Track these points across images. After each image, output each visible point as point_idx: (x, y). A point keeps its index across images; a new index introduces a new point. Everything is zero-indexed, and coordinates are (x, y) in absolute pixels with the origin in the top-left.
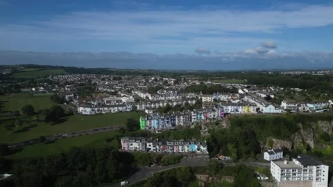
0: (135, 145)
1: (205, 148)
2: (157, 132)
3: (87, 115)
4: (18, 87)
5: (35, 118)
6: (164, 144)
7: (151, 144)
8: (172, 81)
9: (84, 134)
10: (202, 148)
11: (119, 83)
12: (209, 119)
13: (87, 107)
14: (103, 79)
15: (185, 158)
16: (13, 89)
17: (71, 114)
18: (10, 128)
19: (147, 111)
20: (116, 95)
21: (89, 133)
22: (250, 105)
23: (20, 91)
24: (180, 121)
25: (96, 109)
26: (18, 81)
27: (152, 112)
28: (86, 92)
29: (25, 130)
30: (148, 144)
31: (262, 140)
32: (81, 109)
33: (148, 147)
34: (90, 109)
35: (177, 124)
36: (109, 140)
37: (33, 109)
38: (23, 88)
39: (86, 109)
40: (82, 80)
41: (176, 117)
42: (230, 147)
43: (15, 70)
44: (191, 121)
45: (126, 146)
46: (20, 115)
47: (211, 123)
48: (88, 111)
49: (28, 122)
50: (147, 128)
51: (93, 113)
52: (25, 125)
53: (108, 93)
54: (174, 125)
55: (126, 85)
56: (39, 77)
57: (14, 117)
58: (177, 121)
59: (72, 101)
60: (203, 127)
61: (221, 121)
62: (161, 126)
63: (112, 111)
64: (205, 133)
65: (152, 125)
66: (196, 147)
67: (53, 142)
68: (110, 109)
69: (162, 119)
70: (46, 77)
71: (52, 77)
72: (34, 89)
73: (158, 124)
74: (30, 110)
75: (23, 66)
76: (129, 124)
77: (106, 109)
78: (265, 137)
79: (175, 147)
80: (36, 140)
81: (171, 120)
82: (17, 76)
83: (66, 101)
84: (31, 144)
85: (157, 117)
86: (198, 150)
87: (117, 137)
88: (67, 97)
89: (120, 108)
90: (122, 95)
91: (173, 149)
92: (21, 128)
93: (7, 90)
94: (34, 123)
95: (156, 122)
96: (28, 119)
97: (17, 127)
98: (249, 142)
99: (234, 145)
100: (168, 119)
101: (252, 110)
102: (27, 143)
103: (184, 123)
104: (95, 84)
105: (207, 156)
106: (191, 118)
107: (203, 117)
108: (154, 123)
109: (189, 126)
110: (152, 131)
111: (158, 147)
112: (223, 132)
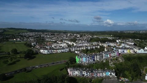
0: (77, 73)
1: (114, 74)
2: (86, 65)
3: (45, 54)
4: (7, 39)
5: (18, 56)
6: (92, 72)
7: (85, 72)
8: (79, 36)
9: (47, 66)
10: (112, 74)
11: (54, 36)
12: (112, 57)
13: (45, 50)
14: (46, 35)
15: (104, 80)
16: (5, 39)
17: (37, 53)
18: (5, 62)
19: (76, 52)
20: (56, 43)
21: (49, 65)
22: (131, 49)
23: (8, 41)
24: (97, 58)
25: (50, 51)
26: (6, 36)
27: (79, 52)
28: (41, 41)
29: (14, 63)
30: (83, 72)
31: (142, 68)
32: (42, 51)
33: (83, 73)
34: (47, 51)
35: (95, 60)
36: (61, 70)
37: (17, 51)
38: (9, 39)
39: (45, 51)
40: (36, 35)
41: (95, 56)
42: (127, 73)
43: (5, 30)
44: (103, 58)
45: (71, 73)
46: (10, 54)
47: (114, 59)
48: (46, 52)
49: (15, 58)
50: (81, 62)
51: (49, 53)
52: (14, 60)
53: (52, 42)
54: (94, 60)
55: (58, 37)
56: (16, 34)
57: (7, 55)
58: (95, 58)
59: (35, 46)
60: (110, 61)
61: (118, 58)
62: (87, 61)
63: (58, 52)
64: (112, 65)
65: (83, 60)
66: (110, 73)
67: (31, 71)
68: (57, 51)
69: (88, 57)
70: (19, 33)
71: (22, 34)
72: (15, 40)
73: (86, 60)
74: (15, 52)
75: (8, 28)
76: (71, 60)
77: (55, 51)
78: (143, 67)
79: (98, 74)
80: (21, 70)
81: (93, 57)
82: (6, 33)
83: (32, 46)
84: (18, 73)
85: (85, 56)
86: (111, 75)
87: (65, 67)
88: (32, 44)
89: (62, 50)
90: (60, 43)
91: (97, 75)
92: (12, 62)
93: (2, 40)
94: (18, 59)
95: (85, 59)
96: (14, 56)
97: (10, 62)
98: (136, 70)
99: (129, 72)
100: (91, 57)
101: (132, 51)
102: (16, 72)
103: (99, 59)
104: (43, 37)
105: (116, 79)
106: (103, 56)
107: (109, 56)
108: (84, 59)
109: (103, 61)
110: (84, 64)
111: (89, 74)
112: (121, 64)
